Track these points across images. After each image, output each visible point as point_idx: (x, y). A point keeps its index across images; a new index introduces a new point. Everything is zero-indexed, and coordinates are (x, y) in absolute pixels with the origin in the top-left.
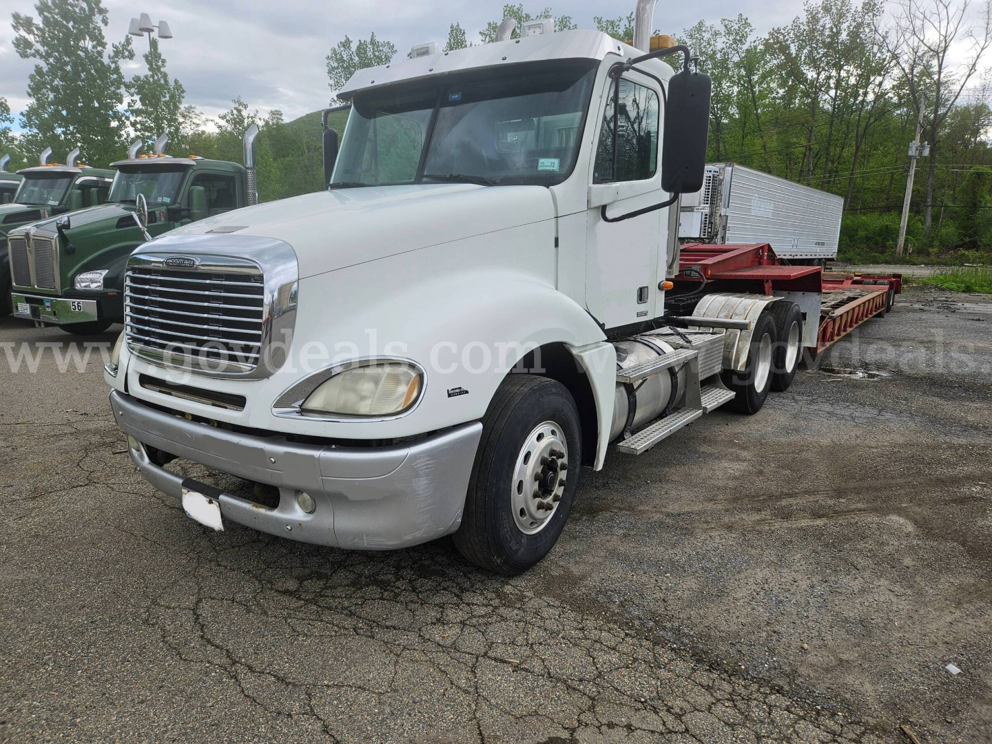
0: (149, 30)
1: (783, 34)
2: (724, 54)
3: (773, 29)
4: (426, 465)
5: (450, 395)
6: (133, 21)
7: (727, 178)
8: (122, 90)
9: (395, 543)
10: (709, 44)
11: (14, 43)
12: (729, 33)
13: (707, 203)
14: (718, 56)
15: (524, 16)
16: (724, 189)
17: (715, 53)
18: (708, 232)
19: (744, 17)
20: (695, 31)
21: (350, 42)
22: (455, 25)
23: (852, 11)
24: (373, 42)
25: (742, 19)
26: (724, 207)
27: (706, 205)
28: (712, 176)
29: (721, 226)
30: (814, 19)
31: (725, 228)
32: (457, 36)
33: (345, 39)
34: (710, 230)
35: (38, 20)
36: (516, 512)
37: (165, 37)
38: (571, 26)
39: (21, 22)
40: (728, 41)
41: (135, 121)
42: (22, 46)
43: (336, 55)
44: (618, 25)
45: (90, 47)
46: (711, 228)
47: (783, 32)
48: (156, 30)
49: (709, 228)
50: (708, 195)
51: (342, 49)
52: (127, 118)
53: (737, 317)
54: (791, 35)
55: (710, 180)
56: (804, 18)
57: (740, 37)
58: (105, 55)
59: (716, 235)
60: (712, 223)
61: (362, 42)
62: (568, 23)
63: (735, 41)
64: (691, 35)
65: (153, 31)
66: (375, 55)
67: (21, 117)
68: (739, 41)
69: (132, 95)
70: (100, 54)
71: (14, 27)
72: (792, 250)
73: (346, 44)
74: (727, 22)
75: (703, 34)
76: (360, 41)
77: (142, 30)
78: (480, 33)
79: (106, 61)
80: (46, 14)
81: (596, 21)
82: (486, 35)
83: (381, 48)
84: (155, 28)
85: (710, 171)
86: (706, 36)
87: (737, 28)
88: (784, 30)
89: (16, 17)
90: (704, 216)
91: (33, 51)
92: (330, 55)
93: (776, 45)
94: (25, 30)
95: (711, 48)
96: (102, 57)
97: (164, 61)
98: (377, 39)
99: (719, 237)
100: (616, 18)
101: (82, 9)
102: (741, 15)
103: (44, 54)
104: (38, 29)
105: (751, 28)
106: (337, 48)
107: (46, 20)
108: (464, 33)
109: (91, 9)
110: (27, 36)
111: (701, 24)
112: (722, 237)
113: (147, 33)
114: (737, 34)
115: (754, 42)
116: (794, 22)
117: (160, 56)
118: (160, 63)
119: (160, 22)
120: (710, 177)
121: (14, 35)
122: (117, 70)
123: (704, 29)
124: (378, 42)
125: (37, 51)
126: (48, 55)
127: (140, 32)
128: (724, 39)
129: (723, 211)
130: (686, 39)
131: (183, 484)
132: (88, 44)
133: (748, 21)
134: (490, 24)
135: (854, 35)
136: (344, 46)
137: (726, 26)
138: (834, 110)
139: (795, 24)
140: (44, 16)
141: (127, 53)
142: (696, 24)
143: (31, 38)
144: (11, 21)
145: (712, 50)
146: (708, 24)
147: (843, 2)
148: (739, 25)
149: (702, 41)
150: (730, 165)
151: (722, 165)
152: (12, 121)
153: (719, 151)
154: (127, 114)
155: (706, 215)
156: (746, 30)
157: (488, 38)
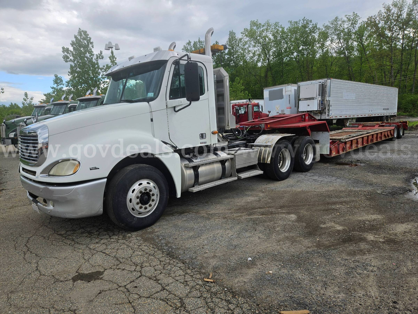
0: (112, 48)
1: (373, 18)
2: (349, 29)
3: (369, 17)
4: (82, 191)
5: (91, 170)
6: (106, 45)
7: (328, 84)
8: (100, 70)
9: (76, 216)
10: (341, 26)
11: (63, 57)
12: (349, 20)
13: (320, 96)
14: (346, 30)
15: (259, 24)
16: (327, 90)
17: (344, 29)
18: (321, 108)
19: (355, 13)
20: (334, 21)
21: (191, 42)
22: (231, 31)
23: (408, 5)
24: (199, 41)
25: (354, 14)
26: (328, 97)
27: (319, 96)
28: (321, 84)
29: (327, 105)
30: (389, 10)
31: (329, 106)
32: (232, 35)
33: (189, 41)
34: (322, 107)
35: (71, 49)
36: (130, 209)
37: (117, 49)
38: (279, 25)
39: (65, 50)
40: (349, 24)
41: (104, 81)
42: (66, 58)
43: (185, 48)
44: (299, 23)
45: (89, 56)
46: (323, 106)
47: (374, 17)
48: (114, 47)
49: (321, 106)
50: (320, 92)
51: (188, 45)
52: (101, 80)
53: (269, 143)
54: (378, 18)
55: (320, 86)
56: (383, 11)
57: (354, 22)
58: (94, 58)
59: (325, 109)
60: (323, 104)
61: (195, 42)
62: (278, 25)
63: (352, 24)
64: (332, 23)
65: (113, 48)
66: (200, 46)
67: (66, 83)
68: (354, 23)
69: (103, 72)
70: (92, 58)
71: (63, 52)
72: (369, 113)
73: (189, 43)
74: (347, 16)
75: (338, 22)
76: (194, 41)
77: (109, 48)
78: (241, 33)
79: (94, 61)
80: (74, 46)
81: (289, 22)
82: (243, 33)
83: (203, 43)
84: (113, 47)
85: (320, 82)
86: (339, 23)
87: (353, 18)
88: (374, 16)
89: (63, 48)
90: (319, 101)
91: (69, 60)
92: (183, 48)
93: (372, 23)
94: (66, 53)
95: (342, 28)
96: (93, 59)
97: (116, 58)
98: (201, 40)
99: (327, 109)
100: (298, 20)
101: (85, 43)
102: (354, 12)
103: (73, 60)
104: (71, 52)
105: (359, 18)
106: (186, 45)
107: (74, 49)
108: (235, 34)
109: (88, 43)
110: (67, 55)
111: (337, 18)
112: (328, 110)
113: (111, 49)
114: (353, 21)
115: (361, 23)
116: (379, 13)
117: (114, 56)
118: (114, 59)
119: (116, 44)
120: (320, 85)
121: (63, 54)
122: (97, 64)
123: (338, 20)
124: (202, 41)
125: (71, 59)
126: (74, 60)
127: (109, 49)
128: (347, 23)
129: (327, 99)
130: (330, 25)
131: (32, 200)
132: (88, 55)
133: (358, 15)
134: (245, 29)
135: (409, 14)
136: (188, 44)
137: (347, 18)
138: (402, 48)
139: (379, 14)
140: (74, 47)
141: (101, 57)
142: (334, 18)
143: (69, 55)
144: (62, 50)
145: (343, 28)
146: (340, 18)
147: (403, 1)
148: (353, 17)
149: (337, 25)
150: (329, 79)
151: (326, 79)
152: (63, 85)
153: (349, 71)
154: (102, 79)
155: (320, 101)
156: (357, 19)
157: (244, 34)
